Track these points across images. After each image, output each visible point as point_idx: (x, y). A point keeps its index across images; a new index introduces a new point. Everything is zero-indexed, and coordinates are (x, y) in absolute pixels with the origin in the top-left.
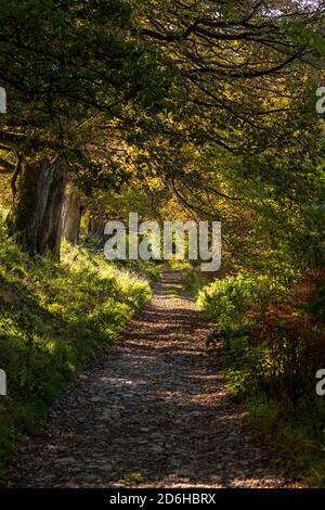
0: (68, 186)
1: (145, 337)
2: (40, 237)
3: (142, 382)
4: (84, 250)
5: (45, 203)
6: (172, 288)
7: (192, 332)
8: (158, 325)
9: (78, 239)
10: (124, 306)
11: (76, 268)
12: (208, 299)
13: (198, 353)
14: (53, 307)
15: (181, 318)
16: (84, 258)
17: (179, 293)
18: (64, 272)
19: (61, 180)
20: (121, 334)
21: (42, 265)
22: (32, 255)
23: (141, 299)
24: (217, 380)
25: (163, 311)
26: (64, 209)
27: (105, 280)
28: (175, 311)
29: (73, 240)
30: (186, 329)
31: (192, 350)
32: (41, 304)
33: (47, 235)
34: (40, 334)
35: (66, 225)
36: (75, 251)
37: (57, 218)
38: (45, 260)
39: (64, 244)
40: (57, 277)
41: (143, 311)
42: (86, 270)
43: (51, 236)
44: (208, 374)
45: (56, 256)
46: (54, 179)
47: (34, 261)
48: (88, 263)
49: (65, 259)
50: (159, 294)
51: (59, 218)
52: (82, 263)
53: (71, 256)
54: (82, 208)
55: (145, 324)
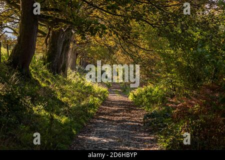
0: (71, 45)
1: (108, 114)
2: (58, 66)
3: (111, 140)
4: (78, 73)
5: (61, 50)
6: (117, 91)
7: (130, 112)
8: (114, 108)
9: (75, 68)
10: (97, 99)
11: (74, 81)
12: (135, 96)
13: (137, 124)
14: (64, 99)
15: (123, 105)
16: (78, 77)
17: (120, 93)
18: (69, 83)
19: (68, 40)
20: (97, 113)
21: (59, 79)
22: (54, 74)
23: (104, 96)
24: (151, 140)
25: (114, 101)
26: (69, 55)
27: (88, 87)
28: (120, 101)
29: (73, 68)
30: (127, 111)
31: (133, 122)
32: (59, 97)
33: (61, 66)
34: (58, 114)
35: (70, 61)
36: (74, 74)
37: (66, 58)
38: (60, 77)
39: (69, 70)
40: (66, 85)
41: (105, 101)
42: (79, 82)
43: (63, 66)
44: (145, 136)
45: (65, 75)
46: (65, 40)
47: (55, 77)
48: (79, 79)
49: (69, 77)
50: (111, 93)
51: (67, 58)
52: (77, 79)
53: (72, 76)
54: (77, 54)
55: (107, 108)
